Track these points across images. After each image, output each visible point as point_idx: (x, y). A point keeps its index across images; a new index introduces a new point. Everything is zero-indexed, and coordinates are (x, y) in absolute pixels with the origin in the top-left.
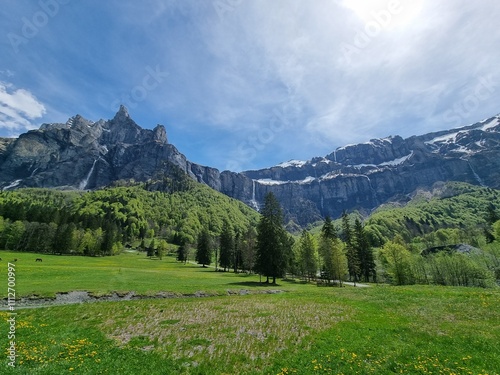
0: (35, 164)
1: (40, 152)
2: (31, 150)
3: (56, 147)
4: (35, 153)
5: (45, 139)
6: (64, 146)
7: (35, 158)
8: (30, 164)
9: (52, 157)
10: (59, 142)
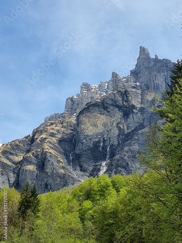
0: (104, 141)
1: (105, 125)
2: (95, 126)
3: (119, 115)
4: (100, 129)
5: (105, 108)
6: (127, 111)
7: (102, 134)
8: (99, 142)
9: (120, 129)
10: (119, 107)
